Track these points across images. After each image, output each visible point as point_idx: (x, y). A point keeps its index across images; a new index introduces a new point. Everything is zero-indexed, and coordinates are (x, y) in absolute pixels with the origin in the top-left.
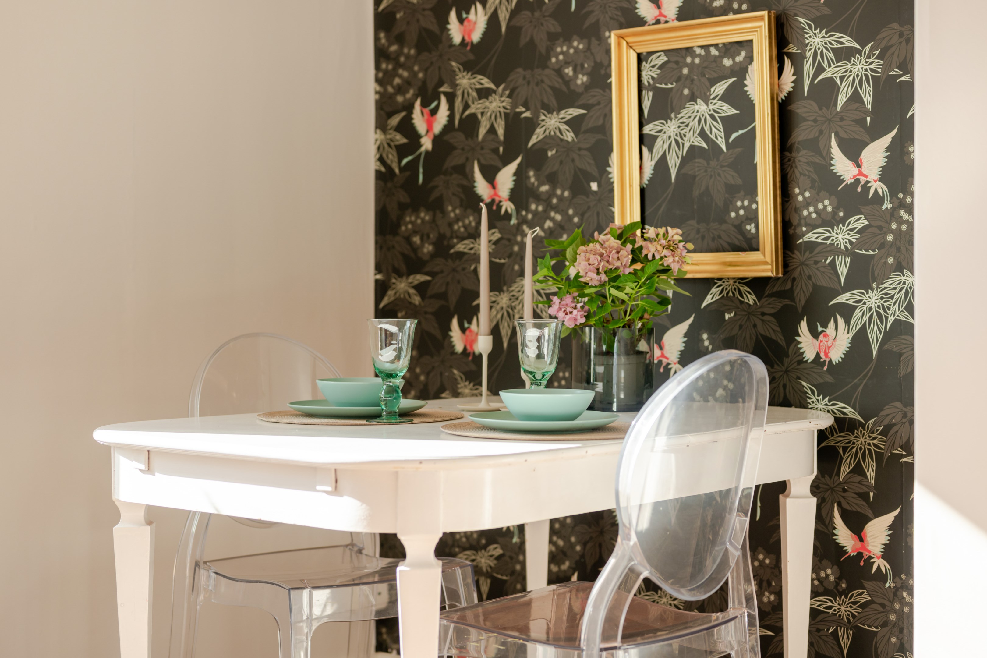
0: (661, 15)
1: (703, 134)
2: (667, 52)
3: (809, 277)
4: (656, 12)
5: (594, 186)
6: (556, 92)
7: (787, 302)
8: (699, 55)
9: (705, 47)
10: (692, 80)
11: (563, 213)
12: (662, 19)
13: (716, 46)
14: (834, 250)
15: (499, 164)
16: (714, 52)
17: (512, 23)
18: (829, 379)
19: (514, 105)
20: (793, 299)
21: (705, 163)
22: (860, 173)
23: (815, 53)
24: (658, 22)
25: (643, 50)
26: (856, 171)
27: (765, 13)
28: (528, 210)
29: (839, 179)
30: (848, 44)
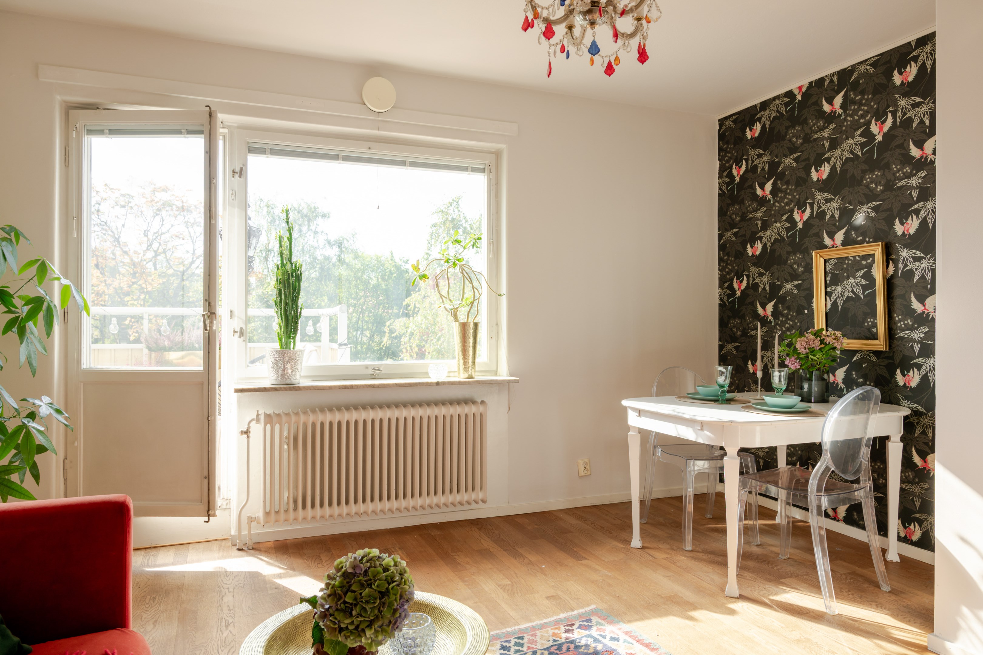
0: (834, 244)
1: (853, 292)
2: (836, 259)
3: (901, 351)
4: (832, 243)
5: (806, 311)
6: (791, 275)
7: (891, 361)
8: (851, 260)
9: (854, 257)
10: (848, 270)
11: (793, 321)
12: (835, 245)
13: (859, 256)
14: (913, 340)
15: (767, 302)
16: (858, 258)
17: (772, 248)
18: (910, 394)
19: (773, 279)
20: (893, 360)
21: (853, 303)
22: (925, 309)
23: (904, 259)
24: (833, 247)
25: (827, 258)
26: (923, 308)
27: (880, 243)
28: (778, 320)
29: (915, 311)
30: (919, 255)
